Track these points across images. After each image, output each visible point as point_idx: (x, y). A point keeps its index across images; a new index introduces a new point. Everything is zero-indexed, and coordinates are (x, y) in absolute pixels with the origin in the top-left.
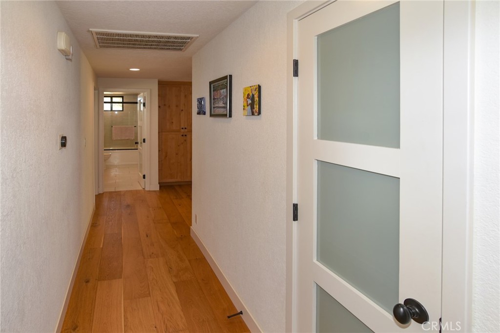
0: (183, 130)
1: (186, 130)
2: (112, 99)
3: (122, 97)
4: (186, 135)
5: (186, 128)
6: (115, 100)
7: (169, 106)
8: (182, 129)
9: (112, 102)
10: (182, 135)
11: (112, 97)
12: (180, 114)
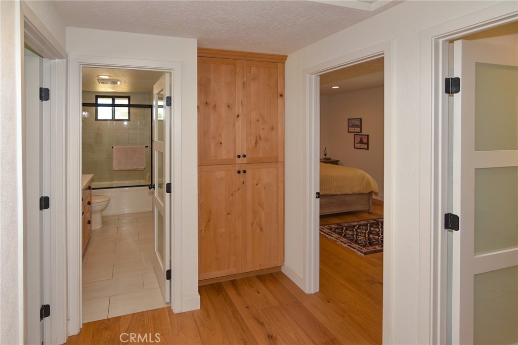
0: (239, 161)
1: (245, 160)
2: (113, 101)
3: (129, 98)
4: (245, 172)
5: (244, 156)
6: (117, 101)
7: (215, 106)
8: (239, 157)
9: (113, 105)
10: (239, 172)
11: (113, 98)
12: (234, 125)
